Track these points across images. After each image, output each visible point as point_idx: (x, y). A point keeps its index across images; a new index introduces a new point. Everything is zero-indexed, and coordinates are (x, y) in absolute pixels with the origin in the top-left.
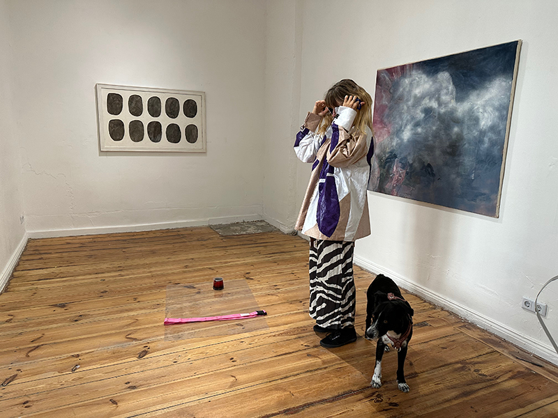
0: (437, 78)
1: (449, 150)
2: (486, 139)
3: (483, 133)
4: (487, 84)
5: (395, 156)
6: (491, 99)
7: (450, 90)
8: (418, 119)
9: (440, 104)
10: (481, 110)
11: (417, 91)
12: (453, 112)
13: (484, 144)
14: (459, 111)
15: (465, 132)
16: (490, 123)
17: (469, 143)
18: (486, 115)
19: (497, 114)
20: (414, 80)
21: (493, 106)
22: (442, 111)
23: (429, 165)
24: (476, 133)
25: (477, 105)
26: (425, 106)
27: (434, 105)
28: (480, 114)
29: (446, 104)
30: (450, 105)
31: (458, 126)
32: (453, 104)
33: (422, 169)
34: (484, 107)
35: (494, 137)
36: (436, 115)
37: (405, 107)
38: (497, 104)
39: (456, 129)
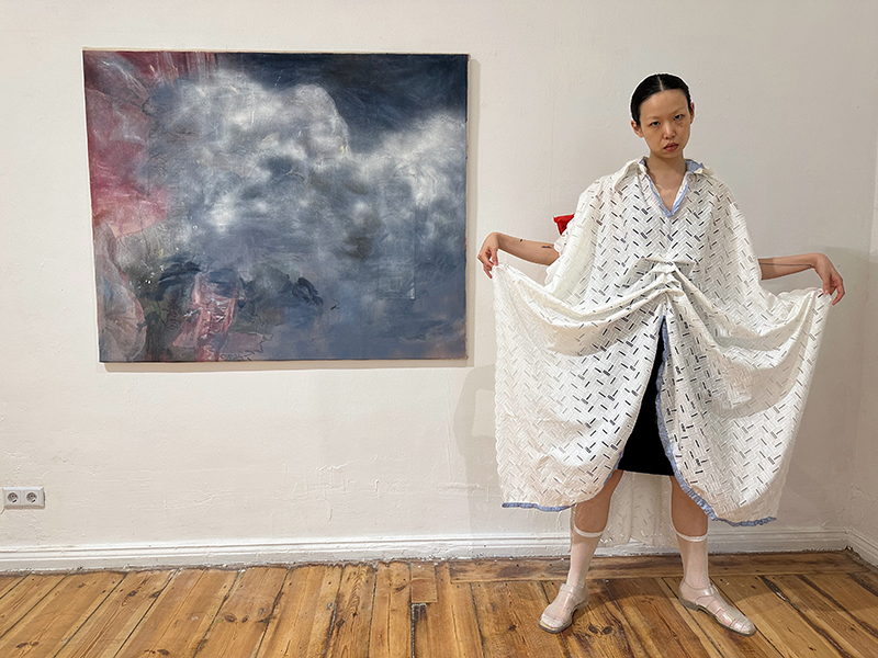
0: (293, 96)
1: (349, 248)
2: (430, 225)
3: (422, 214)
4: (418, 123)
5: (194, 268)
6: (429, 152)
7: (334, 127)
8: (253, 182)
9: (312, 153)
10: (412, 171)
11: (242, 119)
12: (346, 172)
13: (427, 234)
14: (363, 169)
15: (383, 212)
16: (433, 196)
17: (396, 233)
18: (423, 180)
19: (445, 180)
20: (227, 91)
21: (434, 164)
22: (320, 167)
23: (303, 282)
24: (407, 214)
25: (402, 160)
26: (269, 154)
27: (295, 152)
28: (410, 177)
29: (328, 155)
30: (340, 157)
31: (365, 201)
32: (345, 155)
33: (284, 292)
34: (418, 165)
35: (445, 221)
36: (306, 174)
37: (207, 153)
38: (442, 161)
39: (361, 206)
